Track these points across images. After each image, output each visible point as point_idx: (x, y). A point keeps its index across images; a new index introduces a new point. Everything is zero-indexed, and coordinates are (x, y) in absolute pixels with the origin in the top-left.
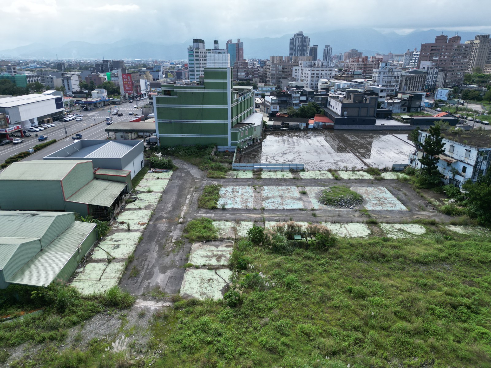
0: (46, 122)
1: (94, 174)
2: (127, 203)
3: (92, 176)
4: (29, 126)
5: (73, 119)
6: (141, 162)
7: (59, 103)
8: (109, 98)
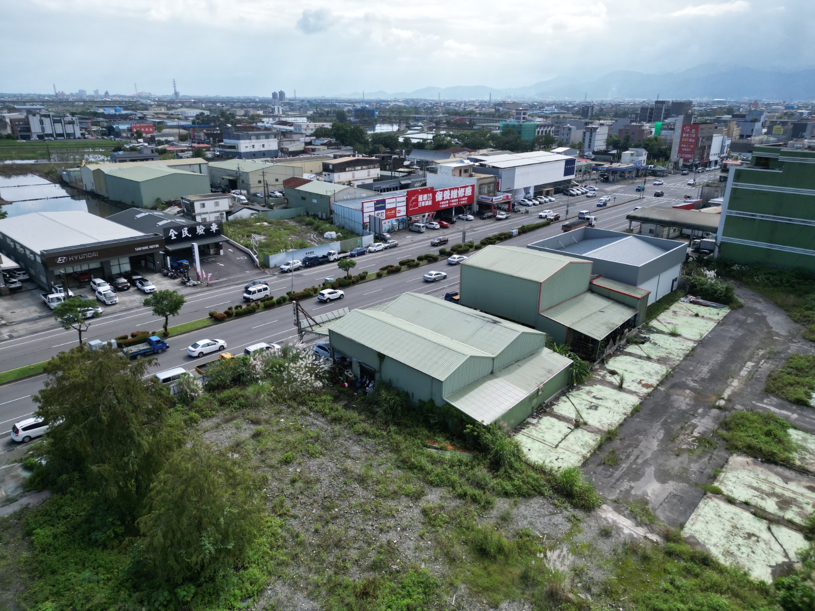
0: (544, 193)
1: (591, 283)
2: (630, 342)
3: (586, 285)
4: (521, 197)
5: (583, 193)
6: (674, 281)
7: (569, 167)
8: (648, 164)
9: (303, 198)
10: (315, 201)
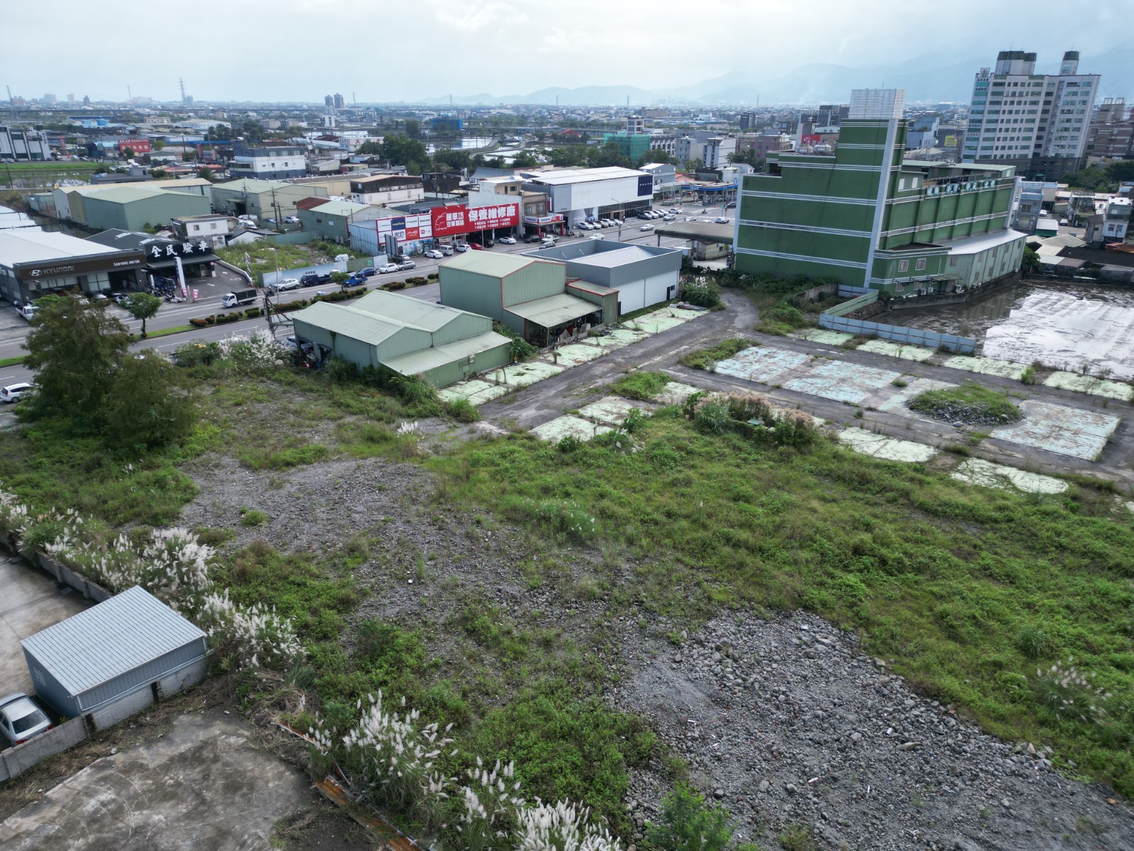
0: (612, 216)
1: (566, 285)
2: (590, 335)
3: (561, 287)
4: (581, 219)
5: (660, 217)
6: (669, 289)
7: (645, 185)
9: (319, 221)
10: (331, 223)
